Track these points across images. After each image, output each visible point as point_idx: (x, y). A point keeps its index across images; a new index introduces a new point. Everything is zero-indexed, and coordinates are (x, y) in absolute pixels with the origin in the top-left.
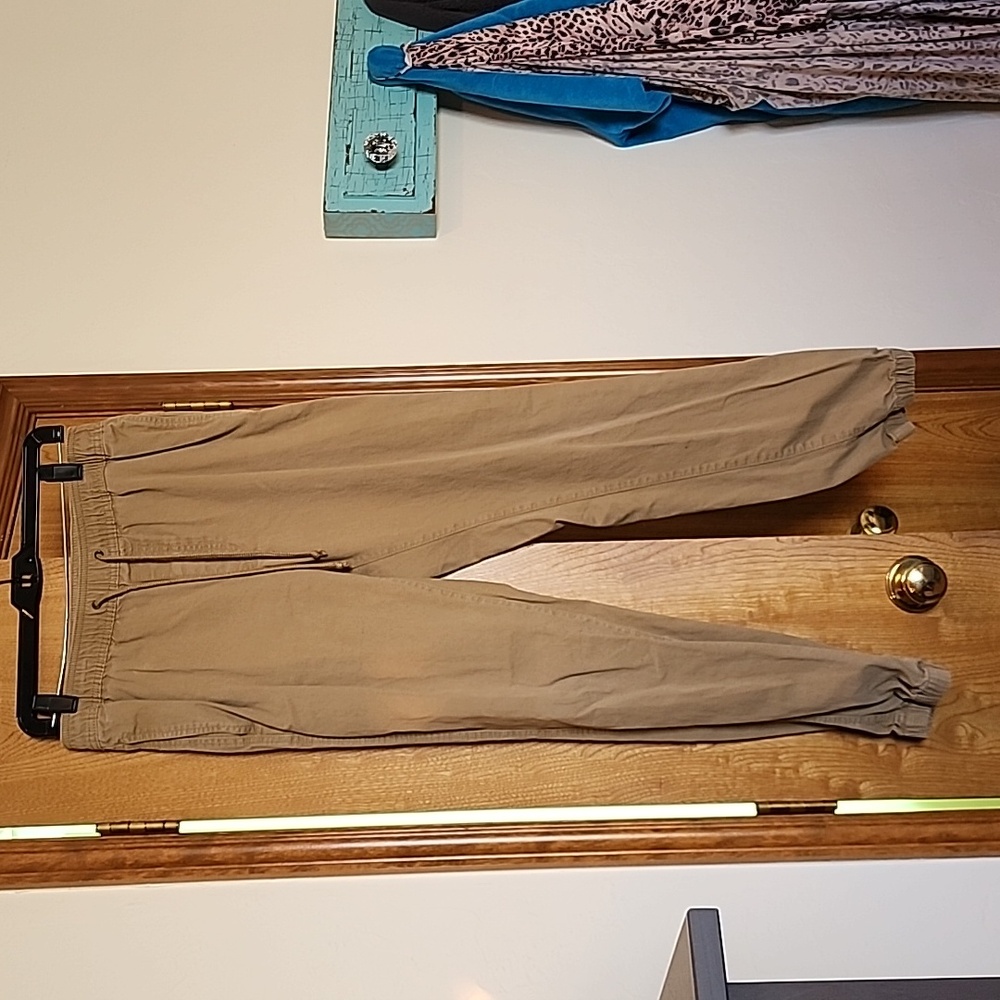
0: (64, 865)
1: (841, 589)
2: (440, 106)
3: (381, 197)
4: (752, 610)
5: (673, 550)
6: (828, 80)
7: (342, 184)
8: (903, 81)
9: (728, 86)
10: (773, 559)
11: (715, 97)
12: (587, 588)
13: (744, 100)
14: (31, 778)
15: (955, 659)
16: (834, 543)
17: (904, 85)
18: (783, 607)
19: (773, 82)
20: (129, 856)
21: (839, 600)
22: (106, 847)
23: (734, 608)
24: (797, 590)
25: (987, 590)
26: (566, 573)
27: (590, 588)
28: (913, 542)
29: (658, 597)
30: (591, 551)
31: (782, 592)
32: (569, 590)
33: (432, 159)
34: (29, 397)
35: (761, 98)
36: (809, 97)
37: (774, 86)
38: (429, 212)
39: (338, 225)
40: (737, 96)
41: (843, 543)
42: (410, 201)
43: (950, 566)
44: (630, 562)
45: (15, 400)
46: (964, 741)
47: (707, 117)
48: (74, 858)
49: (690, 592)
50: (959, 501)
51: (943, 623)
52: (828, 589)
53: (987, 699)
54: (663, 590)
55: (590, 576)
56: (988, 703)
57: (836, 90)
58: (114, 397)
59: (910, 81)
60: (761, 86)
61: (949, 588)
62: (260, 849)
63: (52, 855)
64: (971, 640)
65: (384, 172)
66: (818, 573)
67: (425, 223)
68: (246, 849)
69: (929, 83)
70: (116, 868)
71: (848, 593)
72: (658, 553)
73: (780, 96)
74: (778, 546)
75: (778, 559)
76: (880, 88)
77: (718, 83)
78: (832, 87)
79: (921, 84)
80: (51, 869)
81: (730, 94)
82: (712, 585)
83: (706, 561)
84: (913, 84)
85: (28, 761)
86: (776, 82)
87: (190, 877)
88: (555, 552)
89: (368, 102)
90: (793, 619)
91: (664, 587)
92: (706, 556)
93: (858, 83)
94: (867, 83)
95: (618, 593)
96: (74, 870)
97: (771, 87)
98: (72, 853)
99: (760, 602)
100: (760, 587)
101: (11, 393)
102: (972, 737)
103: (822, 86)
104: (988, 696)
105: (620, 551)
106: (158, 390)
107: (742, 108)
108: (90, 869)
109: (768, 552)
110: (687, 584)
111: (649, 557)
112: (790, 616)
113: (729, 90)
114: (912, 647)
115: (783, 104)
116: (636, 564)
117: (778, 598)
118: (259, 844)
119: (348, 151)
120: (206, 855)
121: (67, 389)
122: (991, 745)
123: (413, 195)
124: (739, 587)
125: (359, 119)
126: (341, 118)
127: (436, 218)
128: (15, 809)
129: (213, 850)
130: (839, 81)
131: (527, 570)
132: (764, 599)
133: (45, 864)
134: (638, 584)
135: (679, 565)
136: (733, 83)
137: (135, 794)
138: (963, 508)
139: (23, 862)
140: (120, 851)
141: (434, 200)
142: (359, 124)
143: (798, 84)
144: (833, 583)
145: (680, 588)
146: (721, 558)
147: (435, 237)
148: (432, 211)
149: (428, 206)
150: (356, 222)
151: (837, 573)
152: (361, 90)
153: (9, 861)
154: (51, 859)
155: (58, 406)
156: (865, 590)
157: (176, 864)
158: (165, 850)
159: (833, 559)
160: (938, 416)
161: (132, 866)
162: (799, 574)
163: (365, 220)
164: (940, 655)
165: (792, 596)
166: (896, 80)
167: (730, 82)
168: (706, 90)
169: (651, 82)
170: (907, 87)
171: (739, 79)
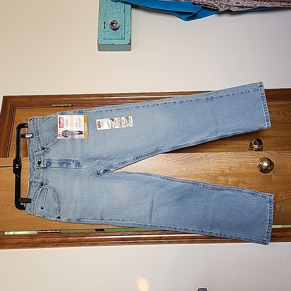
0: (29, 242)
1: (244, 167)
2: (132, 7)
3: (115, 39)
4: (220, 172)
5: (197, 156)
6: (248, 2)
7: (103, 35)
8: (271, 3)
9: (218, 4)
10: (226, 158)
11: (214, 7)
12: (173, 166)
13: (223, 9)
14: (19, 218)
15: (276, 186)
16: (243, 154)
17: (271, 4)
18: (228, 172)
19: (232, 3)
20: (47, 240)
21: (244, 170)
22: (40, 237)
23: (214, 172)
24: (232, 167)
25: (285, 167)
26: (167, 162)
27: (174, 166)
28: (265, 154)
29: (193, 169)
30: (174, 156)
31: (228, 168)
32: (168, 167)
33: (130, 26)
34: (13, 102)
35: (228, 8)
36: (243, 7)
37: (232, 4)
38: (129, 44)
39: (102, 47)
40: (221, 7)
41: (245, 154)
42: (123, 40)
43: (275, 160)
44: (185, 159)
45: (10, 103)
46: (278, 209)
48: (32, 240)
49: (202, 168)
50: (281, 136)
51: (273, 176)
52: (241, 167)
53: (285, 198)
54: (194, 167)
55: (174, 163)
56: (285, 199)
57: (251, 6)
58: (38, 102)
59: (273, 3)
60: (228, 4)
61: (274, 167)
62: (83, 238)
63: (25, 239)
64: (280, 181)
65: (115, 31)
66: (238, 162)
67: (128, 47)
68: (78, 238)
69: (279, 3)
70: (43, 243)
71: (246, 168)
72: (193, 156)
73: (234, 7)
74: (227, 155)
75: (227, 158)
76: (264, 5)
77: (215, 3)
78: (250, 5)
79: (276, 4)
80: (25, 244)
81: (219, 7)
82: (208, 166)
83: (207, 159)
84: (274, 4)
85: (18, 213)
86: (233, 3)
87: (64, 246)
88: (164, 156)
89: (110, 8)
90: (231, 175)
91: (195, 166)
92: (206, 157)
93: (257, 3)
94: (260, 3)
95: (182, 168)
96: (32, 244)
97: (231, 5)
98: (31, 239)
99: (222, 170)
100: (222, 166)
101: (8, 101)
102: (280, 208)
103: (246, 4)
104: (285, 197)
105: (182, 156)
106: (51, 100)
107: (222, 11)
108: (36, 244)
109: (224, 156)
110: (201, 165)
111: (190, 158)
112: (230, 174)
113: (218, 6)
114: (264, 183)
115: (235, 10)
116: (187, 160)
117: (227, 169)
118: (82, 237)
119: (104, 24)
120: (67, 240)
121: (25, 100)
122: (285, 210)
123: (124, 39)
124: (216, 166)
125: (108, 14)
126: (103, 13)
127: (131, 45)
128: (15, 227)
129: (70, 238)
130: (252, 3)
131: (157, 161)
132: (223, 169)
133: (24, 242)
134: (187, 165)
135: (199, 160)
136: (220, 3)
137: (48, 222)
138: (282, 138)
139: (18, 241)
140: (44, 238)
141: (130, 40)
142: (108, 16)
143: (239, 4)
144: (242, 165)
145: (199, 166)
146: (211, 158)
147: (130, 51)
149: (128, 42)
150: (107, 47)
151: (243, 162)
152: (108, 4)
153: (14, 241)
154: (25, 240)
155: (22, 105)
156: (251, 167)
157: (60, 242)
158: (56, 238)
159: (242, 158)
160: (276, 109)
161: (47, 243)
162: (233, 162)
163: (110, 46)
164: (272, 185)
165: (230, 169)
166: (269, 2)
167: (219, 3)
168: (212, 5)
169: (195, 3)
170: (272, 5)
171: (222, 2)
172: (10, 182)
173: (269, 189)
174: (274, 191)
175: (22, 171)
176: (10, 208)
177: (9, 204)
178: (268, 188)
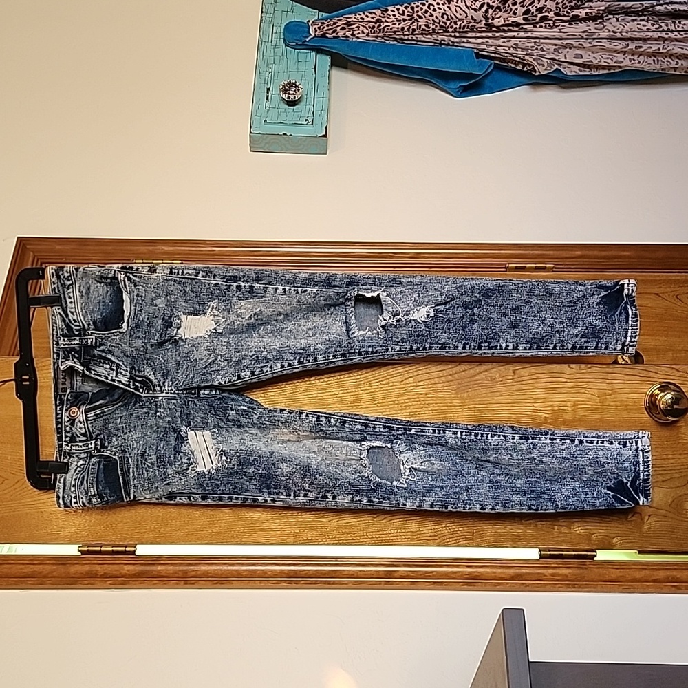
0: (54, 574)
1: (612, 404)
2: (332, 65)
3: (290, 125)
4: (547, 416)
5: (493, 371)
6: (603, 56)
7: (263, 115)
8: (656, 59)
9: (534, 57)
10: (565, 380)
13: (544, 68)
14: (32, 512)
16: (610, 371)
17: (656, 62)
18: (569, 415)
19: (565, 55)
20: (100, 569)
21: (610, 412)
22: (84, 562)
23: (534, 414)
24: (579, 403)
26: (414, 385)
28: (666, 372)
29: (480, 404)
31: (569, 404)
33: (326, 100)
34: (40, 252)
35: (556, 67)
36: (589, 67)
37: (566, 58)
38: (323, 136)
39: (259, 143)
40: (539, 65)
41: (616, 371)
42: (310, 128)
44: (461, 379)
45: (32, 254)
47: (517, 79)
48: (62, 569)
49: (503, 402)
51: (683, 430)
52: (602, 403)
54: (483, 399)
55: (431, 387)
57: (608, 63)
58: (100, 255)
59: (660, 59)
60: (557, 58)
62: (191, 568)
63: (46, 566)
65: (292, 108)
66: (596, 391)
67: (319, 144)
68: (181, 568)
69: (673, 61)
70: (91, 577)
71: (617, 406)
72: (482, 373)
73: (569, 66)
74: (569, 371)
75: (568, 380)
76: (639, 62)
77: (527, 55)
78: (606, 60)
79: (668, 61)
80: (45, 576)
82: (519, 397)
83: (516, 380)
84: (662, 61)
85: (29, 500)
86: (567, 56)
87: (143, 585)
89: (283, 60)
90: (576, 424)
92: (516, 376)
93: (624, 59)
94: (630, 59)
95: (451, 400)
96: (62, 577)
97: (563, 59)
98: (60, 566)
99: (553, 410)
100: (554, 400)
101: (28, 249)
103: (599, 60)
105: (454, 370)
106: (131, 250)
107: (542, 73)
108: (73, 577)
109: (561, 375)
110: (501, 396)
111: (475, 376)
112: (573, 421)
113: (534, 60)
115: (571, 72)
116: (465, 380)
117: (566, 408)
118: (191, 565)
119: (268, 93)
120: (154, 571)
121: (68, 248)
123: (312, 124)
124: (538, 399)
125: (276, 71)
126: (264, 68)
127: (327, 140)
129: (159, 568)
130: (611, 57)
132: (556, 408)
133: (41, 572)
134: (466, 395)
135: (497, 382)
136: (537, 55)
137: (105, 525)
139: (26, 571)
140: (94, 566)
141: (326, 128)
142: (276, 74)
143: (582, 58)
144: (606, 399)
145: (495, 398)
146: (527, 378)
147: (326, 154)
148: (325, 136)
149: (322, 132)
150: (272, 141)
151: (610, 392)
152: (279, 52)
153: (16, 569)
154: (46, 569)
155: (62, 259)
156: (629, 405)
157: (134, 576)
158: (125, 566)
159: (608, 381)
160: (673, 289)
161: (102, 576)
162: (584, 391)
163: (278, 140)
164: (681, 452)
165: (576, 407)
166: (651, 57)
167: (535, 54)
168: (518, 59)
169: (480, 53)
170: (658, 63)
171: (541, 53)
172: (6, 420)
173: (672, 461)
174: (682, 467)
175: (38, 393)
176: (7, 487)
177: (5, 477)
178: (669, 459)
